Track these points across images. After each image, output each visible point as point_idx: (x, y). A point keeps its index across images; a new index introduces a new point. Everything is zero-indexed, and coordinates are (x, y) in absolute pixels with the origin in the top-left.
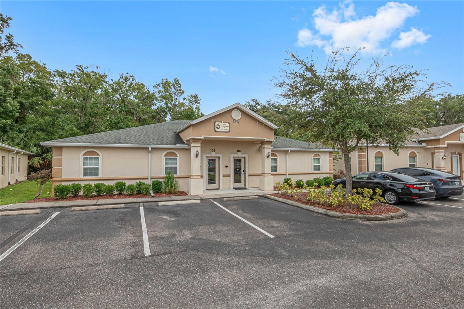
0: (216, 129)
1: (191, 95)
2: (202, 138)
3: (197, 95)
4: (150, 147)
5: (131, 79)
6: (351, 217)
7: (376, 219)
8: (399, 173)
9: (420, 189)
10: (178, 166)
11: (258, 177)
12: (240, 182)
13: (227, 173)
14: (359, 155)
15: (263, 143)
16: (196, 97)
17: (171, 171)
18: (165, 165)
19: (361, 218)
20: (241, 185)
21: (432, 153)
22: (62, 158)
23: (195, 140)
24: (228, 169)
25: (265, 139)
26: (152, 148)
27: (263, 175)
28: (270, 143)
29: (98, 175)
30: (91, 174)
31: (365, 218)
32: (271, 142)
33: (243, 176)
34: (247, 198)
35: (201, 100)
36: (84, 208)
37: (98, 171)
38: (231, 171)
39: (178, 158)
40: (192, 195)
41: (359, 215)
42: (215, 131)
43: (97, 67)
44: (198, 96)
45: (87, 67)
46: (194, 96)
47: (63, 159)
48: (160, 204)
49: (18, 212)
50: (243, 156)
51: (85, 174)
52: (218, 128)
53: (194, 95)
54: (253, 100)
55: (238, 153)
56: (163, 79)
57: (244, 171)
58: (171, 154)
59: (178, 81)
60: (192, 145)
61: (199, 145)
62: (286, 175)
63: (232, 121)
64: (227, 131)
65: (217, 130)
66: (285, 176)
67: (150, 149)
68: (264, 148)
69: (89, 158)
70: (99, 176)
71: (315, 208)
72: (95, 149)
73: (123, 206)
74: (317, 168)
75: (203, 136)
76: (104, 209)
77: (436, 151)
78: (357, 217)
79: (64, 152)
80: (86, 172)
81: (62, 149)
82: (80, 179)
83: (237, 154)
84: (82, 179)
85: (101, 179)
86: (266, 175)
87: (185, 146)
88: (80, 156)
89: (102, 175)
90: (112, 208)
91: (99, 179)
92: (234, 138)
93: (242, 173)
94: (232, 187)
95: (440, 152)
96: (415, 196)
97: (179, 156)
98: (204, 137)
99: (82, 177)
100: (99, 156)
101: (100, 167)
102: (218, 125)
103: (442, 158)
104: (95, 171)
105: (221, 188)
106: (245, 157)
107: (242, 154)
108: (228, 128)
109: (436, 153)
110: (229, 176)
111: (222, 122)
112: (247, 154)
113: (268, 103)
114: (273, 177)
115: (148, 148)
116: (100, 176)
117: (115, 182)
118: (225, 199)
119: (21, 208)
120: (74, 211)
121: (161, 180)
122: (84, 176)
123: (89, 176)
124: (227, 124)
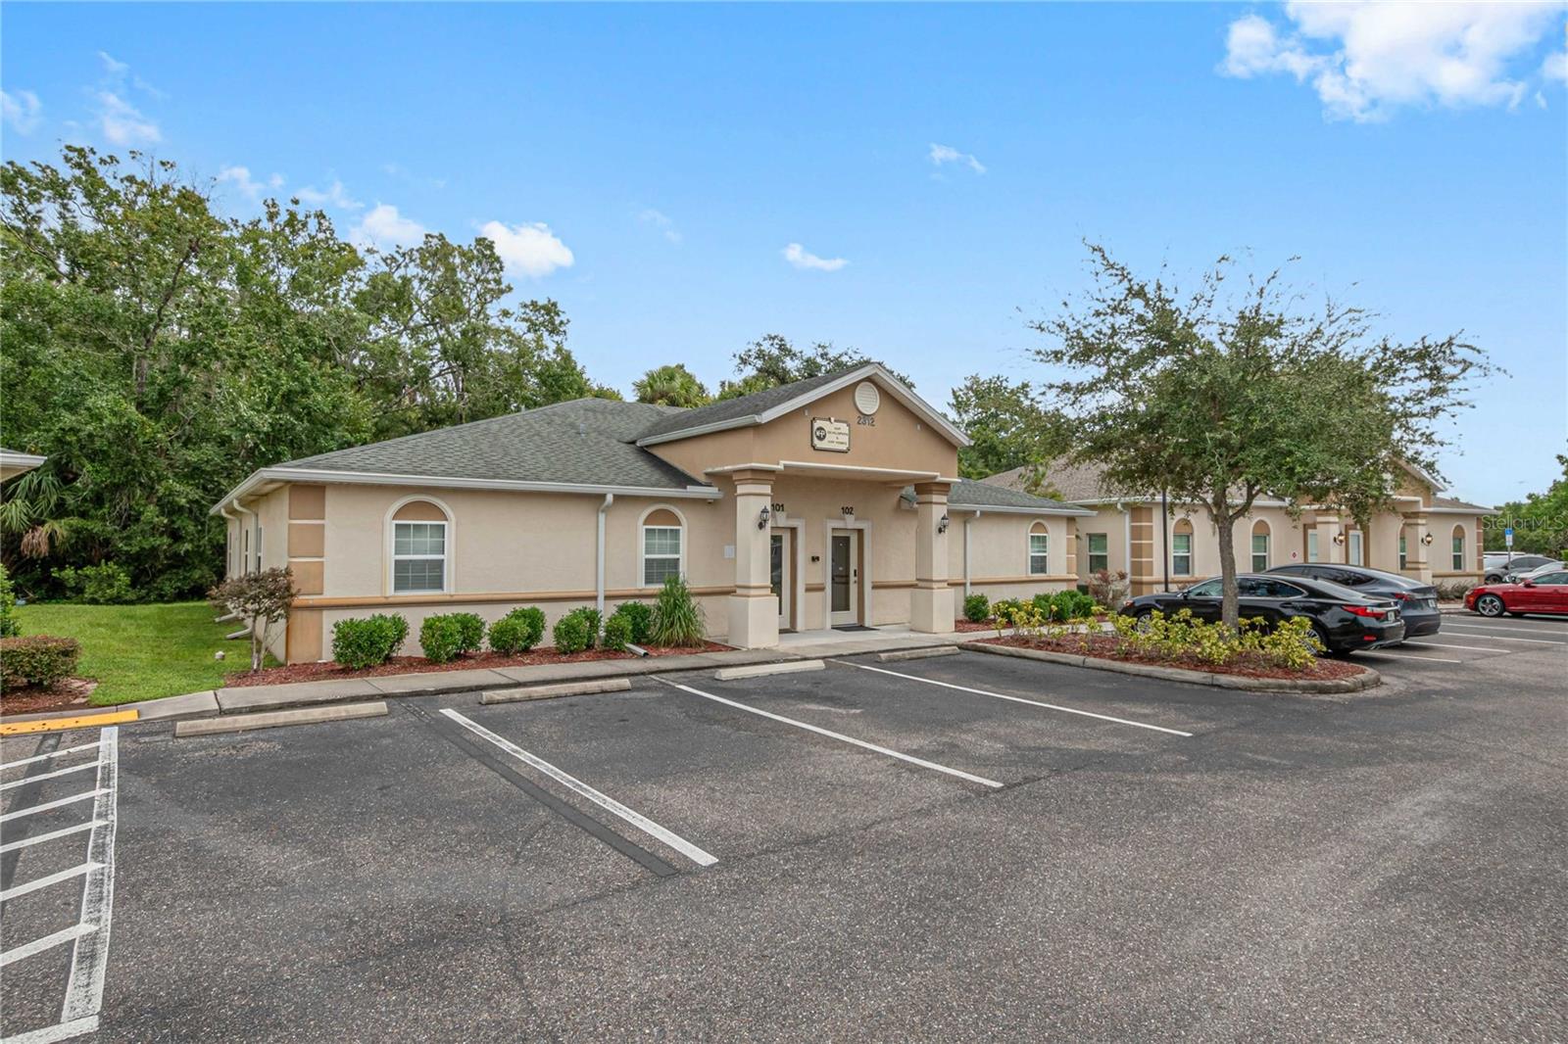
0: (816, 441)
1: (534, 304)
2: (781, 467)
3: (554, 305)
4: (610, 491)
5: (313, 224)
6: (1281, 687)
7: (1338, 689)
8: (1316, 578)
9: (1378, 617)
10: (682, 556)
11: (907, 592)
12: (847, 608)
13: (816, 581)
14: (1133, 528)
15: (925, 487)
16: (551, 309)
17: (661, 570)
18: (647, 552)
19: (1305, 689)
20: (849, 617)
21: (1305, 525)
22: (323, 525)
23: (758, 475)
24: (818, 564)
25: (935, 477)
26: (615, 496)
27: (920, 584)
28: (945, 487)
29: (440, 586)
30: (419, 584)
31: (1314, 687)
32: (948, 485)
33: (853, 589)
34: (936, 654)
35: (568, 321)
36: (517, 693)
37: (442, 571)
38: (823, 573)
39: (683, 530)
40: (750, 647)
41: (1300, 682)
42: (814, 447)
43: (163, 164)
44: (560, 307)
45: (111, 157)
46: (544, 307)
47: (328, 533)
48: (726, 674)
49: (323, 713)
50: (859, 525)
51: (400, 584)
52: (821, 438)
53: (542, 302)
54: (773, 339)
55: (847, 516)
56: (427, 236)
57: (860, 573)
58: (663, 515)
59: (490, 247)
60: (741, 489)
61: (767, 489)
62: (964, 584)
63: (854, 418)
64: (844, 447)
65: (819, 444)
66: (962, 587)
67: (610, 498)
68: (931, 503)
69: (414, 525)
70: (445, 591)
71: (1169, 670)
72: (432, 495)
73: (626, 682)
74: (1039, 565)
75: (782, 462)
76: (575, 695)
77: (1320, 519)
78: (1295, 687)
79: (332, 502)
80: (406, 574)
81: (324, 492)
82: (384, 601)
83: (844, 519)
84: (391, 600)
85: (455, 598)
86: (935, 585)
87: (711, 492)
88: (385, 516)
89: (456, 585)
90: (597, 690)
91: (448, 598)
92: (861, 471)
93: (853, 578)
94: (829, 626)
95: (1328, 523)
96: (1369, 635)
97: (688, 526)
98: (785, 466)
99: (390, 592)
100: (446, 520)
101: (449, 557)
102: (820, 429)
103: (1335, 540)
104: (431, 574)
105: (800, 625)
106: (860, 532)
107: (856, 519)
108: (845, 439)
109: (1318, 526)
110: (822, 589)
111: (832, 419)
112: (868, 519)
113: (820, 351)
114: (952, 590)
115: (602, 497)
116: (449, 590)
117: (509, 609)
118: (883, 656)
119: (289, 700)
120: (490, 703)
121: (645, 602)
122: (397, 588)
123: (413, 588)
124: (844, 428)
